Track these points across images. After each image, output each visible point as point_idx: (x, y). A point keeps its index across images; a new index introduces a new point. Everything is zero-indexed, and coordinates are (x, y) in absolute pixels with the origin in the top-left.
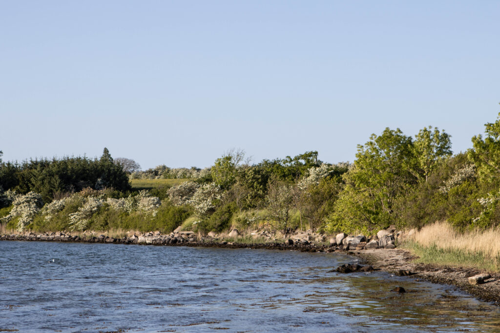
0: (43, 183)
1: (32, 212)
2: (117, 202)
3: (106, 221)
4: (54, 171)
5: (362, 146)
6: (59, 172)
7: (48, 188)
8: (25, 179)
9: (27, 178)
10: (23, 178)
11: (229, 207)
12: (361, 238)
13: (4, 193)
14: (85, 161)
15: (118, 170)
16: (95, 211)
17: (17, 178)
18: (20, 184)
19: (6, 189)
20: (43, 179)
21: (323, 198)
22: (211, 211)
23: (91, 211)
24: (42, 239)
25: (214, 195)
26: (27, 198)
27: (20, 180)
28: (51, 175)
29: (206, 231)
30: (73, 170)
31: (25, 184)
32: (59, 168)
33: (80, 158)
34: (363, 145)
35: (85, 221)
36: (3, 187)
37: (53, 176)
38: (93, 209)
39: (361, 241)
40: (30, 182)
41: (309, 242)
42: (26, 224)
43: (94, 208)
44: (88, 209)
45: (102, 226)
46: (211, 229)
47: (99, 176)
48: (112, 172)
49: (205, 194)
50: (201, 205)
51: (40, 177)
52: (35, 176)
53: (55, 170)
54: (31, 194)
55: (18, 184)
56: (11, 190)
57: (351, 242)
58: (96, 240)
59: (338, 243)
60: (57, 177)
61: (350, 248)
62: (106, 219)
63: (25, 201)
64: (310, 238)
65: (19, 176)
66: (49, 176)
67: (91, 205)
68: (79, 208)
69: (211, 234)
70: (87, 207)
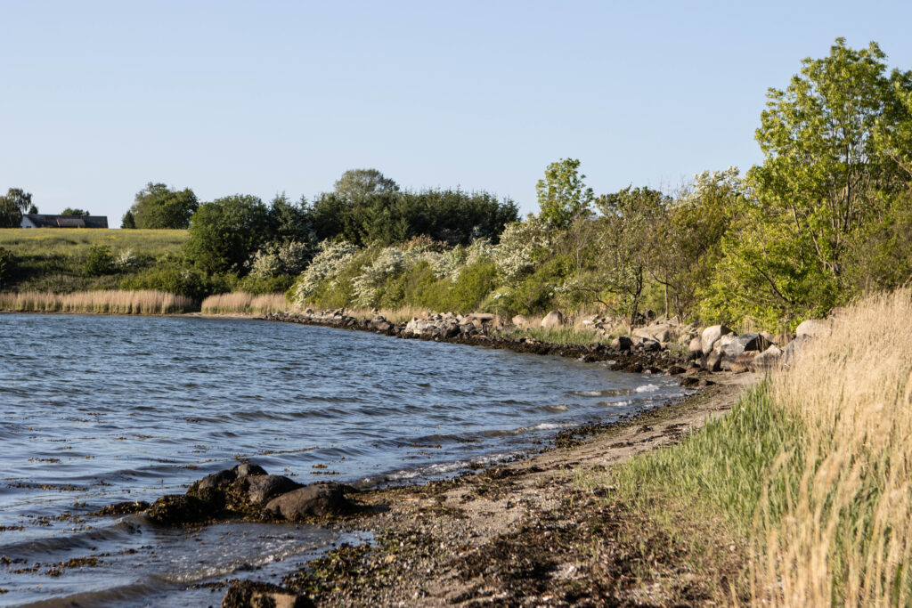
0: (381, 231)
1: (318, 273)
2: (438, 258)
3: (402, 291)
4: (401, 211)
5: (781, 94)
6: (409, 212)
7: (388, 238)
8: (355, 224)
9: (357, 221)
10: (351, 221)
11: (559, 265)
12: (748, 340)
13: (316, 245)
14: (458, 198)
15: (508, 213)
16: (391, 273)
17: (341, 221)
18: (346, 231)
19: (321, 239)
20: (382, 224)
21: (705, 238)
22: (527, 271)
23: (385, 273)
24: (313, 320)
25: (537, 240)
26: (337, 251)
27: (346, 224)
28: (395, 218)
29: (512, 314)
30: (433, 211)
31: (352, 230)
32: (409, 206)
33: (450, 192)
34: (784, 90)
35: (373, 291)
36: (317, 234)
37: (399, 219)
38: (387, 270)
39: (746, 350)
40: (362, 229)
41: (663, 344)
42: (307, 294)
43: (389, 267)
44: (378, 269)
45: (393, 300)
46: (520, 309)
47: (476, 223)
48: (497, 216)
49: (520, 235)
50: (508, 261)
51: (378, 220)
52: (369, 218)
53: (402, 209)
54: (343, 246)
55: (342, 231)
56: (329, 240)
57: (727, 351)
58: (370, 326)
59: (705, 351)
60: (403, 221)
61: (723, 364)
62: (402, 288)
63: (333, 257)
64: (667, 337)
65: (344, 217)
66: (391, 218)
67: (385, 263)
68: (363, 268)
69: (517, 320)
70: (377, 266)
